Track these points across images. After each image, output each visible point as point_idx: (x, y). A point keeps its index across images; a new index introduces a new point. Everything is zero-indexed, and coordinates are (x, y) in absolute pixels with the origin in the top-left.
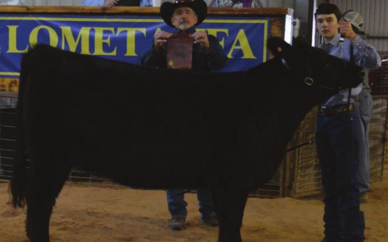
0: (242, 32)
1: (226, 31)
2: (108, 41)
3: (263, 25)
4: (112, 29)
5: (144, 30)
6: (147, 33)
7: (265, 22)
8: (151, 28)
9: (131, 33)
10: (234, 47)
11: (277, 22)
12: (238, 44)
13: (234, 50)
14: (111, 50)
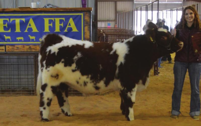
0: (71, 19)
1: (64, 19)
2: (6, 25)
3: (81, 16)
4: (8, 19)
5: (24, 20)
6: (25, 21)
7: (82, 14)
8: (27, 19)
9: (18, 21)
10: (68, 26)
11: (87, 14)
12: (70, 25)
13: (68, 28)
14: (8, 29)
